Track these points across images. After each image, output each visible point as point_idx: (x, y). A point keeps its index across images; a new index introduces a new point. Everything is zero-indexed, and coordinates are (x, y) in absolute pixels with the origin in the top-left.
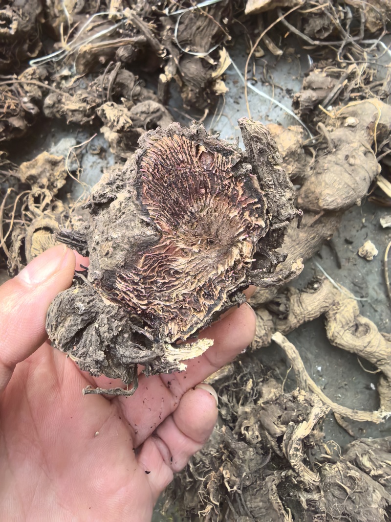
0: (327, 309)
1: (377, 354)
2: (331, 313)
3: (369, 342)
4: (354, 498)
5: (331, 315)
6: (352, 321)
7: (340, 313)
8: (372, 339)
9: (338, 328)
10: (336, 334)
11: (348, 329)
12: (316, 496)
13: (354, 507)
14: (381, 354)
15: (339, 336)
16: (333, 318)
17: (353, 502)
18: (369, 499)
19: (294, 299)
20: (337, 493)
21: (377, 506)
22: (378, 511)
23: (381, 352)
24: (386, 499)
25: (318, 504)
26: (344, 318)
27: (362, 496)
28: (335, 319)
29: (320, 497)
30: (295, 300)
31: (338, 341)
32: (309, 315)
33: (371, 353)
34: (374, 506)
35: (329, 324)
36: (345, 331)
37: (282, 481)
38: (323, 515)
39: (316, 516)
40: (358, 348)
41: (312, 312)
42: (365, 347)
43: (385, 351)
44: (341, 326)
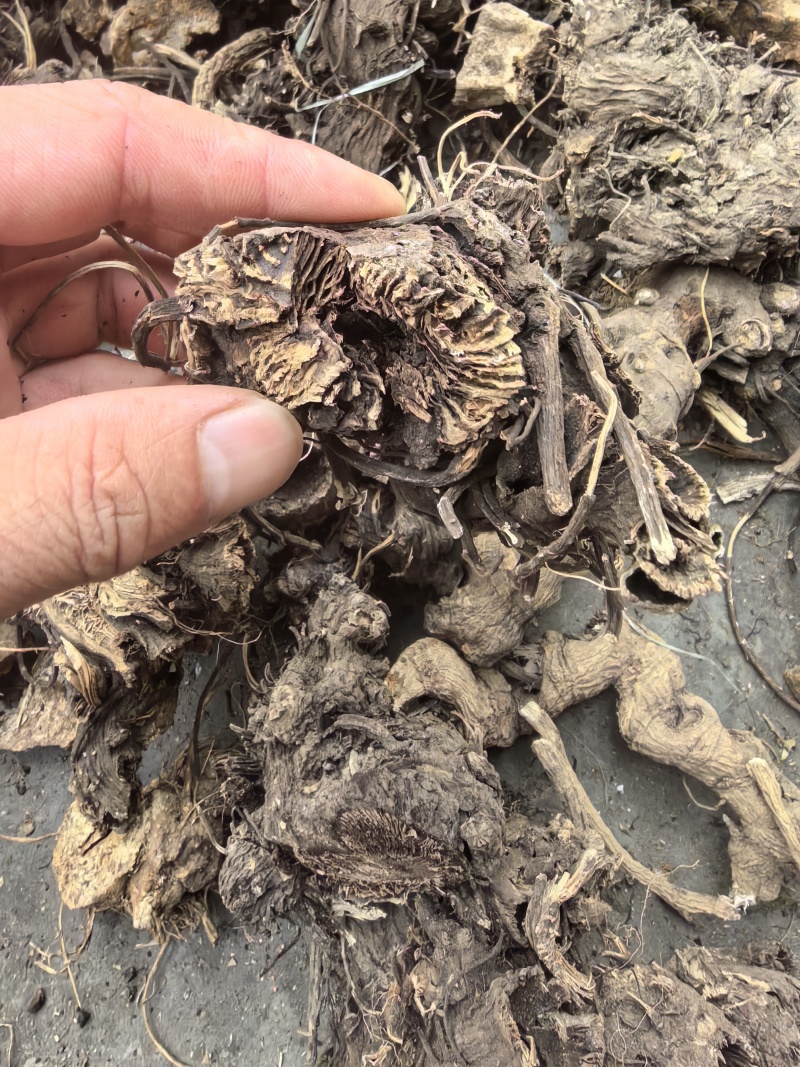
0: (618, 673)
1: (713, 764)
2: (625, 680)
3: (699, 739)
4: (661, 1025)
5: (625, 685)
6: (668, 700)
7: (643, 681)
8: (703, 734)
9: (640, 712)
10: (635, 725)
11: (659, 715)
12: (586, 1020)
13: (661, 1045)
14: (723, 765)
15: (641, 728)
16: (629, 691)
17: (660, 1034)
18: (690, 1028)
19: (552, 651)
20: (629, 1017)
21: (705, 1043)
22: (707, 1053)
23: (722, 760)
24: (724, 1033)
25: (589, 1033)
26: (652, 692)
27: (678, 1023)
28: (633, 693)
29: (595, 1022)
30: (555, 652)
31: (639, 739)
32: (581, 682)
33: (703, 763)
34: (699, 1043)
35: (623, 704)
36: (653, 718)
37: (520, 986)
38: (599, 1055)
39: (586, 1058)
40: (677, 752)
41: (586, 677)
42: (690, 750)
43: (731, 759)
44: (645, 707)
